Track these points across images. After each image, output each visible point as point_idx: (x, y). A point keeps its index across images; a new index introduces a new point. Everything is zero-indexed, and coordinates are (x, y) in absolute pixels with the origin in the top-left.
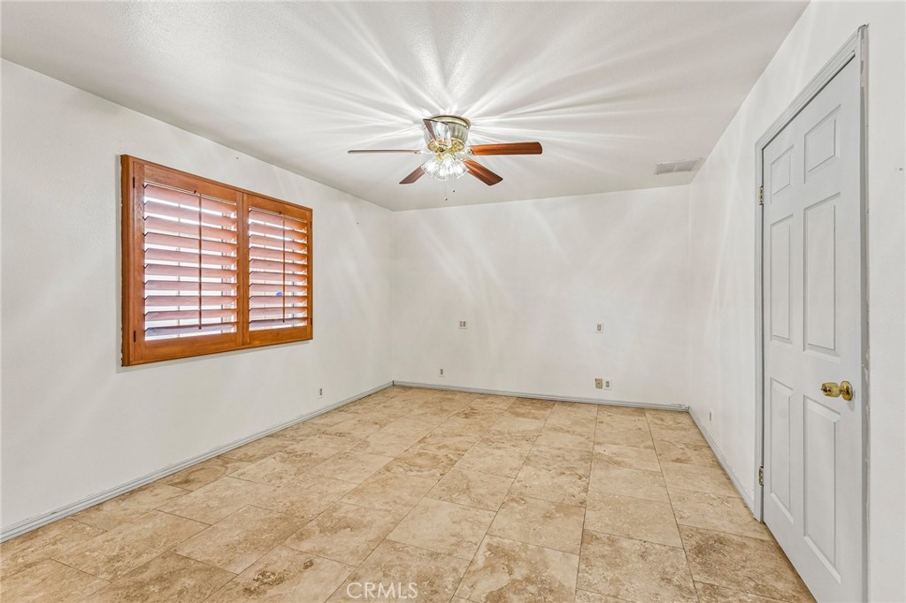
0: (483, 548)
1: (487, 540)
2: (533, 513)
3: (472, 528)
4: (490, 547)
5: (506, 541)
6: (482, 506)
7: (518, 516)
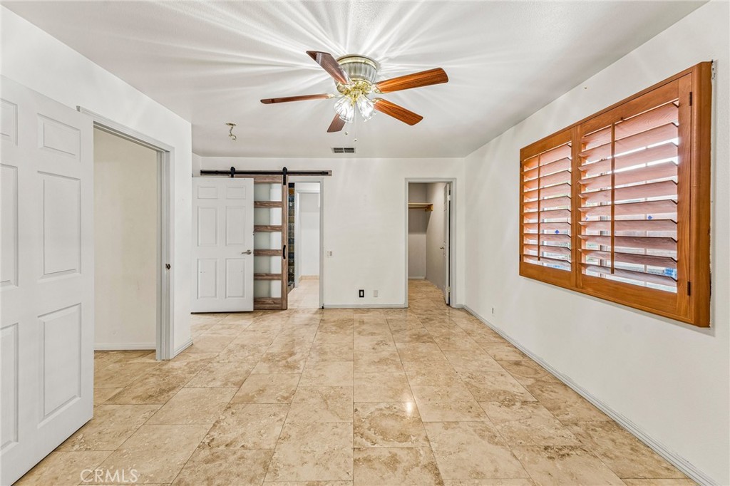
0: (302, 367)
1: (300, 371)
2: (272, 391)
3: (311, 375)
4: (299, 368)
5: (289, 372)
6: (309, 388)
7: (283, 387)
